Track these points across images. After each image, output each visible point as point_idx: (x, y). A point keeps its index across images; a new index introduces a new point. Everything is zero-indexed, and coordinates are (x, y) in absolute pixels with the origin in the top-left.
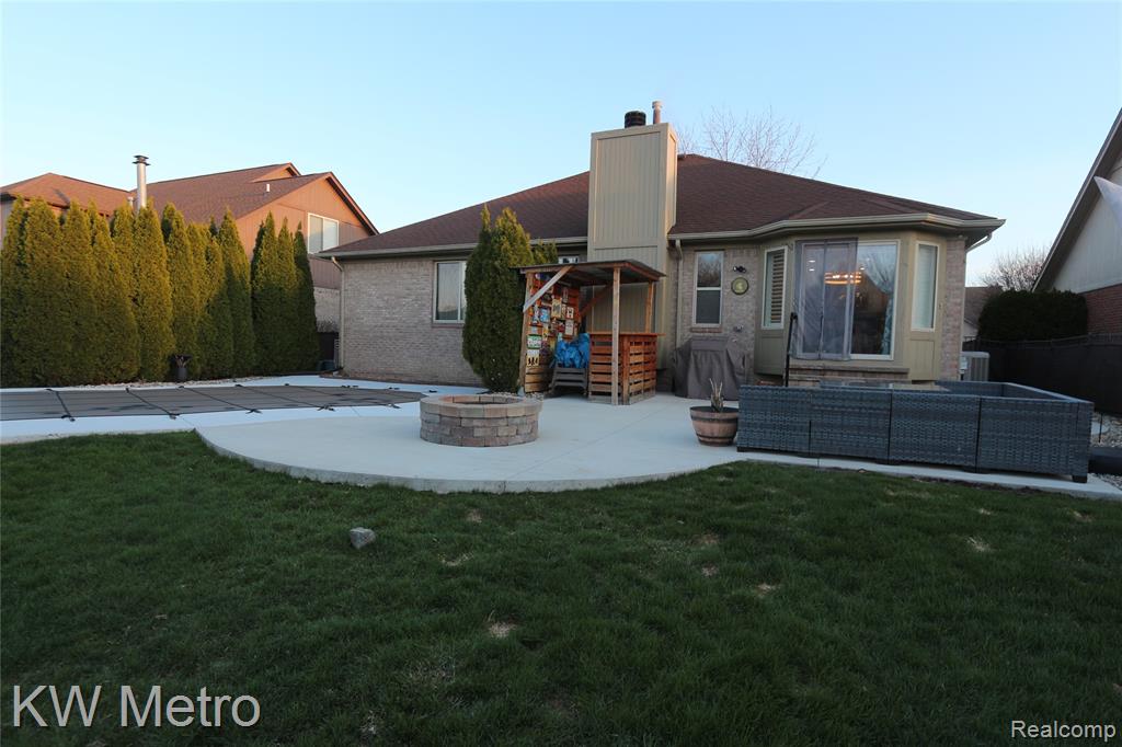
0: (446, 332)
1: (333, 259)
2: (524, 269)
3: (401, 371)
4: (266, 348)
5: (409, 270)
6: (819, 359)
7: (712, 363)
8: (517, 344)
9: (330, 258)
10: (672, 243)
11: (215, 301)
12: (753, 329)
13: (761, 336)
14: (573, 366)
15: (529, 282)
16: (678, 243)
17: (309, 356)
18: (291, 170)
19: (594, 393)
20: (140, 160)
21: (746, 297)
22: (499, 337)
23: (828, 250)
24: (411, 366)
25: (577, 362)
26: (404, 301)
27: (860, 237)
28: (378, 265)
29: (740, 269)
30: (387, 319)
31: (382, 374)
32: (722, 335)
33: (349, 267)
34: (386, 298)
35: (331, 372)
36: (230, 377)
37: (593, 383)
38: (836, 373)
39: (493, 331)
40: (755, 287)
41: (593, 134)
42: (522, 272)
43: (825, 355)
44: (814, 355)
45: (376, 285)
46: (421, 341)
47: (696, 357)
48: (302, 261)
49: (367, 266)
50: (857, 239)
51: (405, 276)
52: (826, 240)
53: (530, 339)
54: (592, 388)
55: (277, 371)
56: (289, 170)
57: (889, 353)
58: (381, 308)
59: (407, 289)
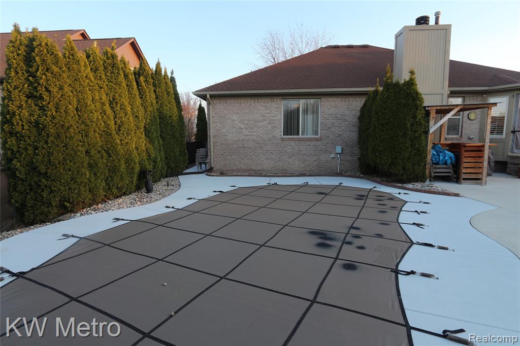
0: (292, 143)
1: (208, 96)
5: (264, 104)
12: (478, 138)
14: (446, 163)
15: (432, 115)
18: (84, 35)
19: (464, 179)
24: (267, 165)
26: (260, 124)
28: (239, 101)
30: (247, 135)
31: (244, 171)
32: (462, 141)
34: (246, 122)
42: (427, 109)
45: (238, 113)
46: (274, 149)
49: (230, 101)
56: (82, 34)
58: (242, 129)
59: (263, 117)
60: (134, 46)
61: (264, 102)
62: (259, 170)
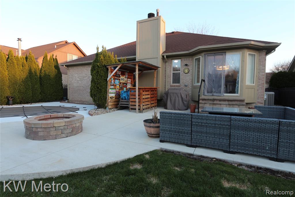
1: (64, 66)
2: (108, 66)
3: (84, 100)
4: (45, 93)
5: (86, 69)
6: (213, 95)
7: (175, 97)
8: (106, 92)
9: (63, 66)
10: (163, 56)
11: (25, 79)
12: (191, 85)
13: (194, 87)
15: (109, 70)
16: (165, 57)
17: (59, 96)
19: (131, 109)
20: (19, 39)
21: (188, 74)
22: (100, 90)
23: (215, 57)
25: (126, 98)
26: (85, 78)
27: (226, 51)
28: (78, 67)
29: (186, 65)
30: (80, 84)
32: (181, 87)
33: (70, 68)
34: (80, 78)
35: (65, 101)
36: (30, 103)
37: (131, 105)
38: (218, 101)
39: (98, 88)
40: (191, 71)
41: (137, 21)
42: (107, 67)
43: (215, 94)
44: (211, 94)
45: (77, 73)
47: (170, 95)
48: (57, 67)
49: (75, 68)
50: (226, 52)
51: (85, 71)
52: (215, 53)
53: (110, 90)
54: (131, 107)
55: (48, 100)
56: (66, 42)
57: (238, 93)
58: (79, 81)
59: (86, 75)
60: (75, 44)
61: (86, 68)
62: (84, 101)
